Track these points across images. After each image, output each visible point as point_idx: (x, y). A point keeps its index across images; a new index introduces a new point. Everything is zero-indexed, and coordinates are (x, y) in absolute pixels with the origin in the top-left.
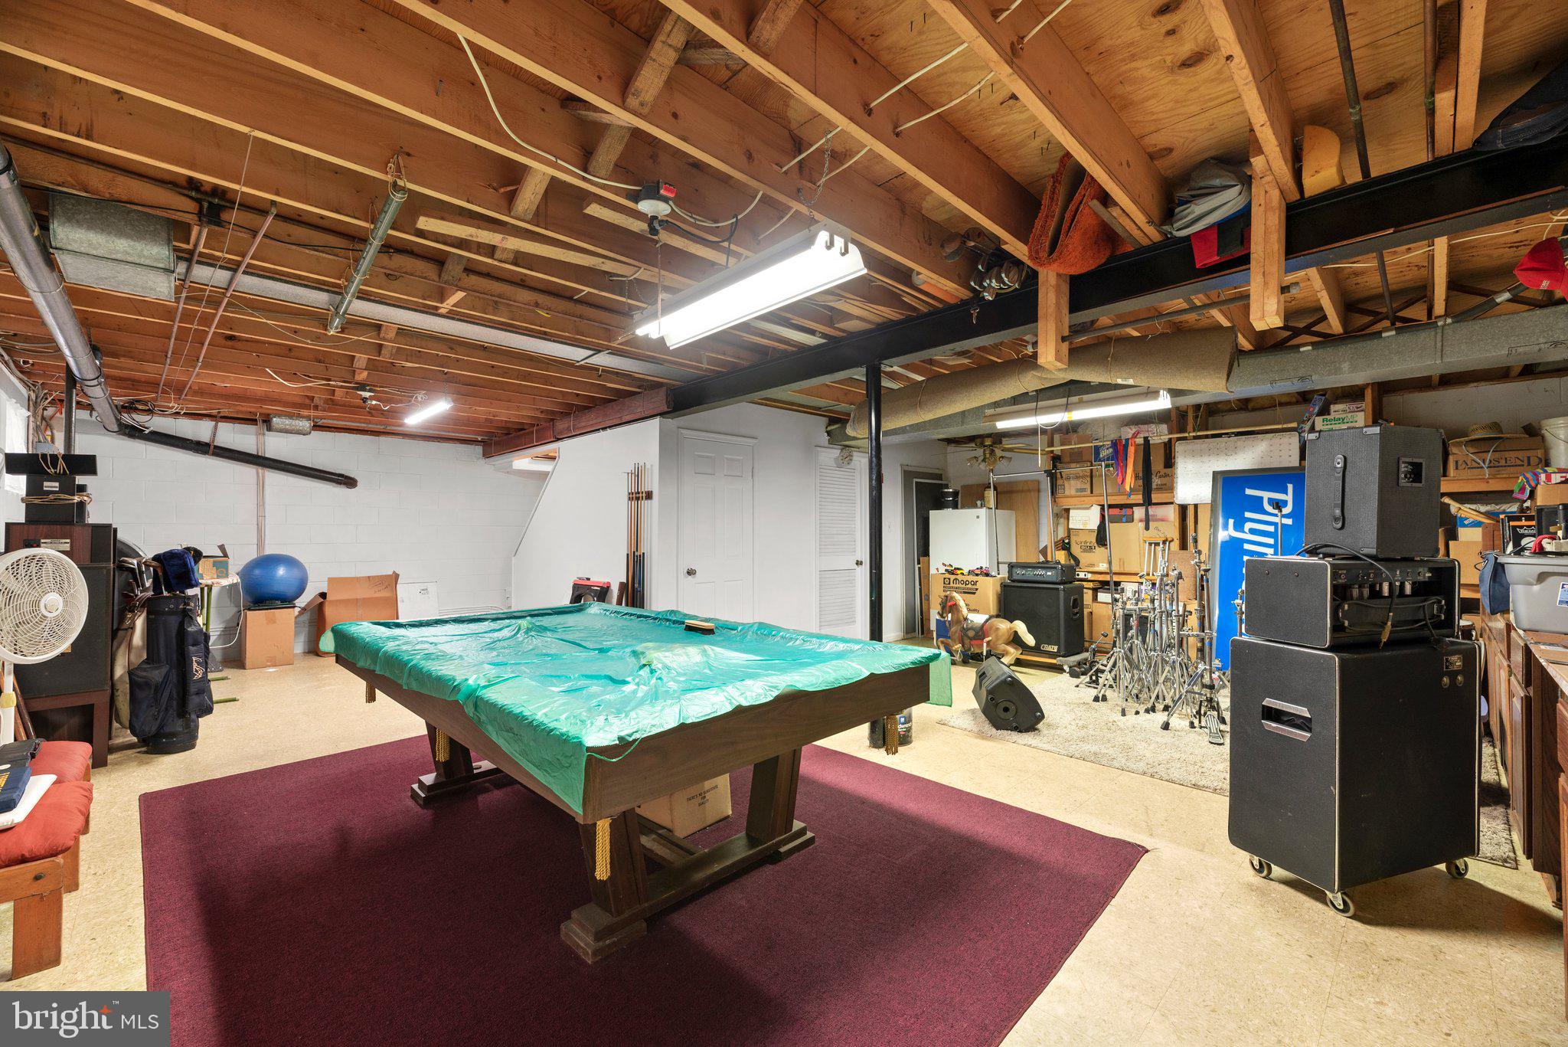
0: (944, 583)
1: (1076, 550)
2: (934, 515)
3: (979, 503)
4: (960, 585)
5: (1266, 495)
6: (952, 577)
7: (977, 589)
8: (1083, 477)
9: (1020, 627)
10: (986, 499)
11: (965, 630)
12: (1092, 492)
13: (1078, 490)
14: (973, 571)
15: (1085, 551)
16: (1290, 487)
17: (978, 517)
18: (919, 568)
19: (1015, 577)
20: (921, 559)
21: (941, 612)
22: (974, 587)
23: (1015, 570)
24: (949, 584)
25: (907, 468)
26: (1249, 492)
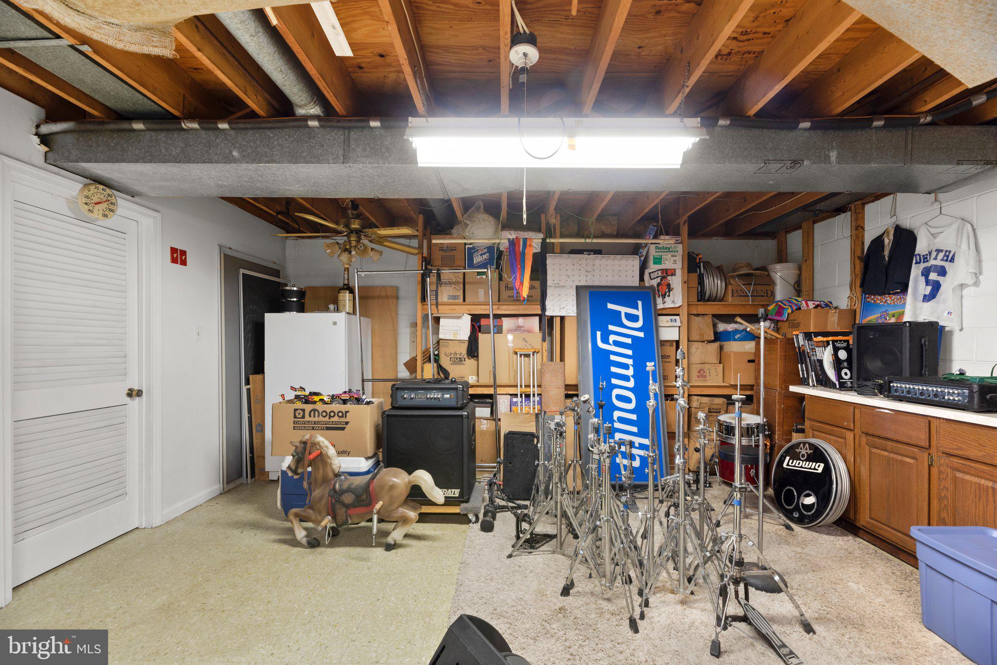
0: (295, 417)
1: (445, 362)
2: (271, 320)
3: (332, 307)
4: (321, 419)
5: (623, 310)
6: (308, 407)
7: (347, 423)
8: (456, 283)
9: (424, 478)
10: (341, 303)
11: (336, 495)
12: (464, 301)
13: (450, 297)
14: (338, 396)
15: (454, 363)
16: (640, 303)
17: (335, 323)
18: (248, 390)
19: (401, 403)
20: (251, 377)
21: (293, 468)
22: (343, 420)
23: (400, 393)
24: (303, 417)
25: (229, 252)
26: (610, 306)
